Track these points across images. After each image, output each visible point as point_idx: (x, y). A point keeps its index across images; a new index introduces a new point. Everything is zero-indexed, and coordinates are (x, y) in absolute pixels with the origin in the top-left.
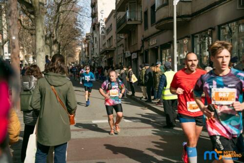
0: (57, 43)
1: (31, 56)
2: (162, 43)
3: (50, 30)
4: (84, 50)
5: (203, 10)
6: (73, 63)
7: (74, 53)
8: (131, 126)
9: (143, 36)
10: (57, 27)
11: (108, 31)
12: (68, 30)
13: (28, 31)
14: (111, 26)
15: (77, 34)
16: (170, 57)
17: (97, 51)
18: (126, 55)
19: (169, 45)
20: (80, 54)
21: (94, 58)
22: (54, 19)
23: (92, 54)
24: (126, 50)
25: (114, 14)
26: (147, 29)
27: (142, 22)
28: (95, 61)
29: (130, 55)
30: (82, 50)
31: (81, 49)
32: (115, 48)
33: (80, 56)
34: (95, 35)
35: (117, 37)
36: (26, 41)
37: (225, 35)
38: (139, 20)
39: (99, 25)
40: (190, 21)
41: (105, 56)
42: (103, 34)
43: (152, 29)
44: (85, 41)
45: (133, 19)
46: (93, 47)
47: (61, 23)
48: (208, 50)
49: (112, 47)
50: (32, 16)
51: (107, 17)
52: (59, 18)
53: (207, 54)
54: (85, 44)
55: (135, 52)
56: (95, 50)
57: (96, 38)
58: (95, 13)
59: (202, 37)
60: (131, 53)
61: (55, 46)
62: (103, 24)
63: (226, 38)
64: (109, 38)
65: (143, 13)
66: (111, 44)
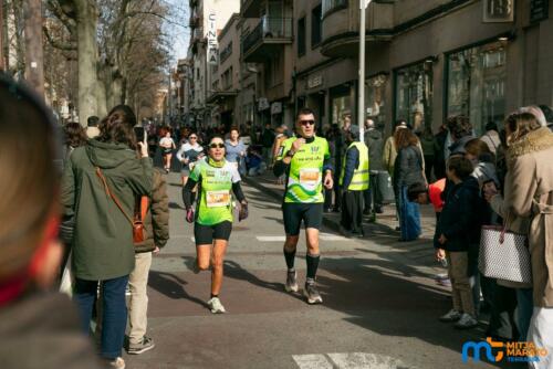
0: (121, 77)
1: (66, 103)
2: (332, 84)
3: (107, 51)
4: (174, 93)
5: (417, 21)
6: (151, 119)
7: (154, 98)
8: (271, 250)
9: (295, 68)
10: (120, 44)
11: (224, 55)
12: (144, 51)
13: (60, 51)
14: (230, 45)
15: (159, 61)
16: (348, 111)
17: (200, 97)
18: (260, 105)
19: (347, 88)
20: (165, 102)
21: (193, 109)
22: (114, 28)
23: (190, 103)
24: (260, 96)
25: (236, 22)
26: (304, 54)
27: (293, 40)
28: (195, 117)
29: (267, 106)
30: (170, 93)
31: (167, 91)
32: (238, 91)
33: (165, 106)
34: (197, 64)
35: (242, 68)
36: (55, 71)
37: (456, 73)
38: (288, 35)
39: (205, 43)
40: (390, 42)
41: (217, 107)
42: (213, 62)
43: (314, 56)
44: (177, 75)
45: (275, 34)
46: (193, 87)
47: (128, 36)
48: (422, 101)
49: (232, 90)
50: (71, 21)
51: (222, 27)
52: (125, 25)
53: (420, 108)
54: (175, 81)
55: (278, 101)
56: (196, 94)
57: (198, 70)
58: (198, 20)
59: (411, 73)
60: (271, 103)
61: (115, 84)
62: (213, 41)
63: (458, 77)
64: (225, 69)
65: (296, 22)
66: (230, 83)
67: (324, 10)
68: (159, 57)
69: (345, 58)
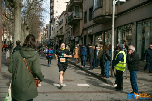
2: (96, 32)
4: (45, 35)
7: (38, 36)
9: (83, 27)
11: (60, 23)
14: (62, 20)
17: (53, 36)
18: (72, 38)
19: (101, 33)
20: (42, 37)
21: (50, 39)
23: (50, 37)
24: (72, 35)
25: (64, 13)
26: (86, 23)
27: (83, 18)
28: (51, 42)
30: (43, 34)
32: (64, 34)
34: (52, 26)
35: (66, 27)
38: (81, 17)
39: (55, 20)
40: (116, 18)
41: (58, 39)
42: (57, 25)
43: (90, 23)
44: (46, 29)
45: (77, 17)
46: (50, 33)
51: (60, 15)
54: (45, 31)
55: (77, 37)
56: (51, 35)
57: (52, 28)
58: (52, 13)
60: (75, 38)
62: (57, 19)
64: (61, 27)
65: (84, 13)
66: (62, 32)
67: (94, 8)
68: (41, 24)
69: (100, 23)
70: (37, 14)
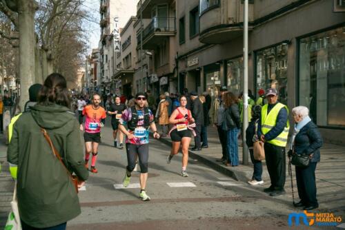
2: (206, 63)
4: (89, 72)
6: (74, 90)
7: (76, 76)
9: (177, 53)
11: (125, 46)
14: (129, 39)
17: (108, 74)
18: (152, 79)
19: (218, 66)
20: (83, 78)
21: (103, 83)
23: (101, 78)
24: (151, 74)
25: (133, 22)
26: (184, 43)
27: (175, 33)
28: (104, 88)
29: (157, 80)
30: (87, 72)
31: (84, 71)
32: (135, 70)
33: (83, 81)
34: (106, 52)
35: (138, 54)
38: (172, 30)
39: (112, 38)
41: (120, 81)
42: (118, 50)
43: (191, 44)
44: (92, 60)
45: (162, 29)
46: (103, 68)
49: (131, 69)
54: (91, 64)
55: (165, 76)
56: (105, 72)
57: (107, 56)
58: (106, 21)
60: (160, 78)
62: (117, 36)
64: (126, 55)
65: (177, 21)
66: (129, 64)
67: (201, 10)
68: (80, 47)
69: (215, 44)
70: (71, 25)
